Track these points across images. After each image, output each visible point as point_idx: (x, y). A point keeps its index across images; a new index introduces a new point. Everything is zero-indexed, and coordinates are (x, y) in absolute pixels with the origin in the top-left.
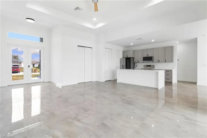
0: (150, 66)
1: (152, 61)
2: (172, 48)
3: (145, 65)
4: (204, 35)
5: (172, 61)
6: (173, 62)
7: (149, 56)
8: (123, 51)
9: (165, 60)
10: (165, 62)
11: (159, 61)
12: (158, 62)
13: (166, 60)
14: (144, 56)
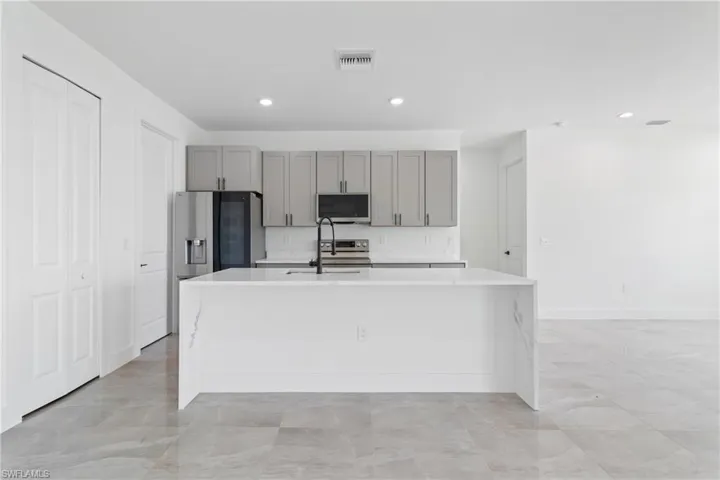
0: (351, 244)
1: (368, 219)
2: (453, 159)
4: (557, 124)
7: (353, 189)
9: (427, 217)
10: (427, 223)
12: (391, 222)
13: (431, 212)
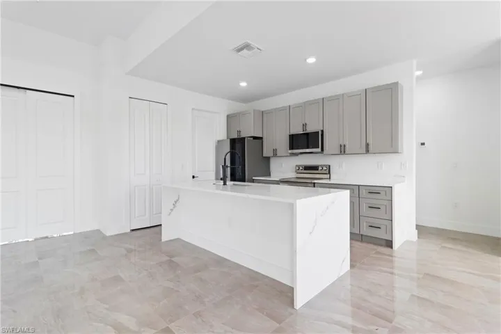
0: (315, 168)
1: (319, 150)
2: (392, 90)
3: (299, 166)
5: (392, 147)
6: (396, 152)
8: (228, 116)
10: (367, 151)
11: (343, 150)
12: (339, 151)
13: (370, 141)
14: (294, 132)
